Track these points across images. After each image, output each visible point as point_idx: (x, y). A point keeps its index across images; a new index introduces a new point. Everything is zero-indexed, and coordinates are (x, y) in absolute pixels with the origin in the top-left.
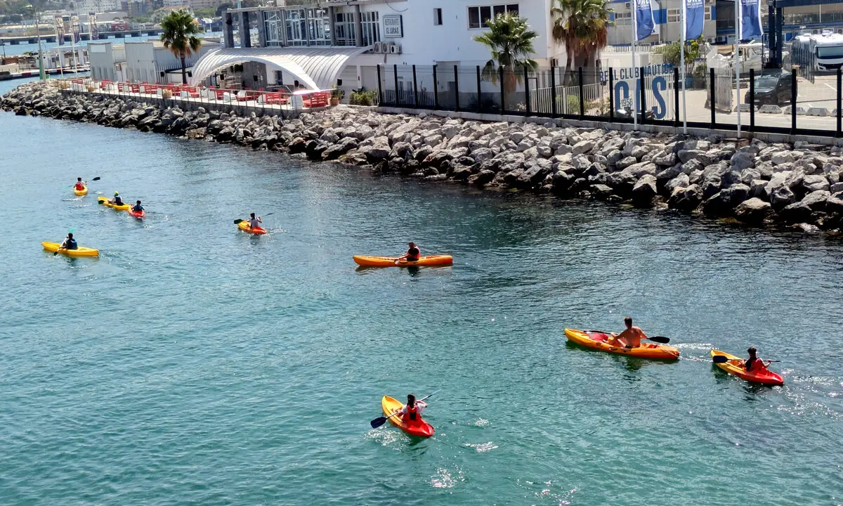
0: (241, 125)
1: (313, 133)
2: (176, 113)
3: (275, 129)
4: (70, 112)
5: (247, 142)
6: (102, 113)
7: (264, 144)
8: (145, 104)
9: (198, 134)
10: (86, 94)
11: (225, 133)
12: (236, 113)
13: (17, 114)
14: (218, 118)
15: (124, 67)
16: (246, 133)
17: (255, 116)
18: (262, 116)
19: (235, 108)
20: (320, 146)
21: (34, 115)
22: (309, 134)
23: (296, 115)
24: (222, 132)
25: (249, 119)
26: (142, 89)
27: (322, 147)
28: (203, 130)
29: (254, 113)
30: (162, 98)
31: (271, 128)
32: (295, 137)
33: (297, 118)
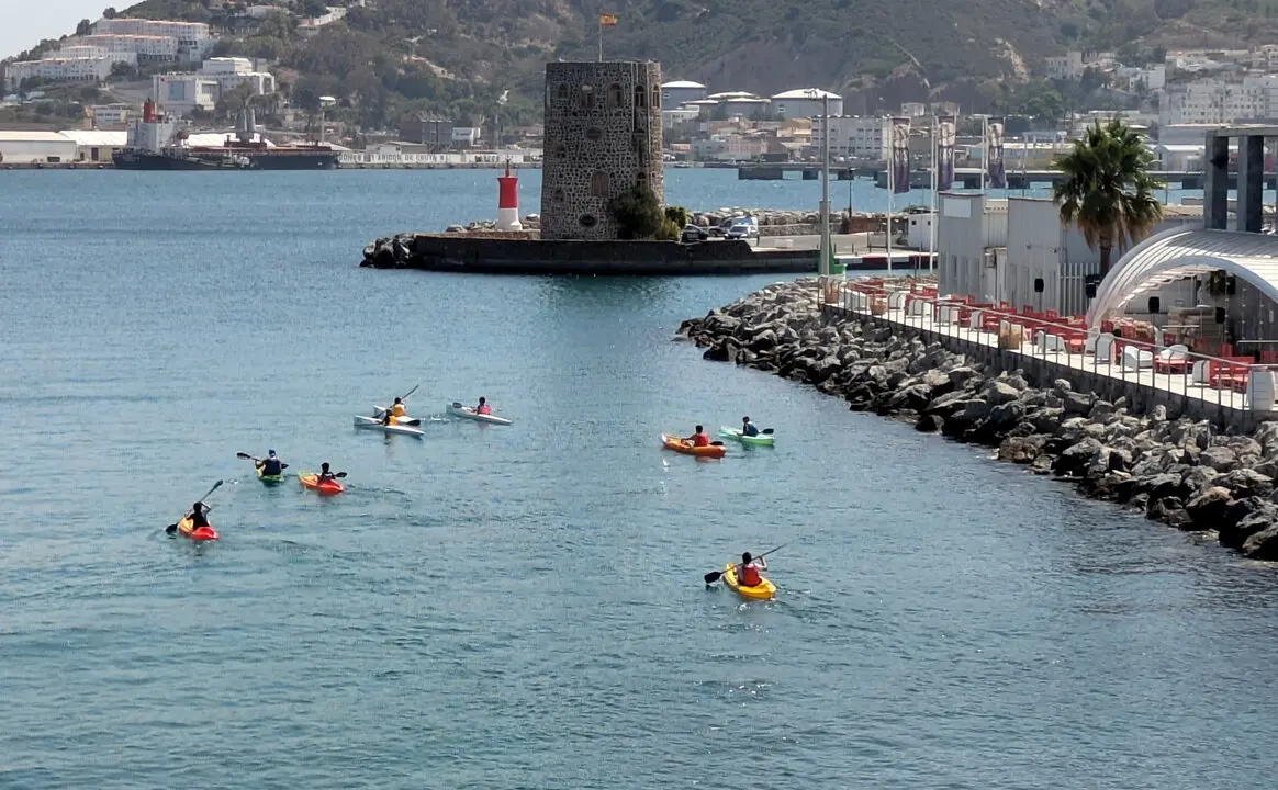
0: (1122, 438)
1: (1261, 478)
2: (1005, 389)
3: (1187, 459)
4: (810, 361)
5: (1109, 486)
6: (867, 372)
7: (1141, 497)
8: (962, 358)
9: (1024, 450)
10: (864, 320)
11: (1076, 455)
12: (1129, 405)
13: (707, 356)
14: (1084, 412)
15: (1002, 259)
16: (1116, 461)
17: (1163, 416)
18: (1176, 419)
19: (1130, 390)
20: (1253, 517)
21: (743, 362)
22: (1250, 481)
23: (1248, 425)
24: (1069, 451)
25: (1145, 422)
26: (974, 318)
27: (1259, 520)
28: (1040, 439)
29: (1162, 409)
30: (996, 345)
31: (1178, 453)
32: (1217, 482)
33: (1251, 433)
